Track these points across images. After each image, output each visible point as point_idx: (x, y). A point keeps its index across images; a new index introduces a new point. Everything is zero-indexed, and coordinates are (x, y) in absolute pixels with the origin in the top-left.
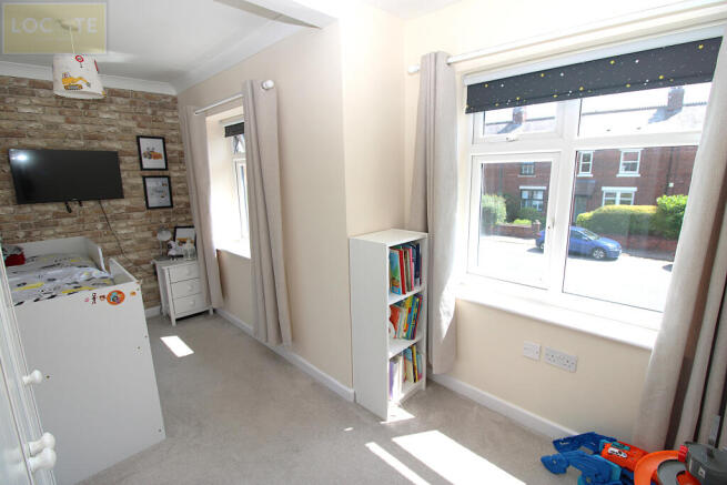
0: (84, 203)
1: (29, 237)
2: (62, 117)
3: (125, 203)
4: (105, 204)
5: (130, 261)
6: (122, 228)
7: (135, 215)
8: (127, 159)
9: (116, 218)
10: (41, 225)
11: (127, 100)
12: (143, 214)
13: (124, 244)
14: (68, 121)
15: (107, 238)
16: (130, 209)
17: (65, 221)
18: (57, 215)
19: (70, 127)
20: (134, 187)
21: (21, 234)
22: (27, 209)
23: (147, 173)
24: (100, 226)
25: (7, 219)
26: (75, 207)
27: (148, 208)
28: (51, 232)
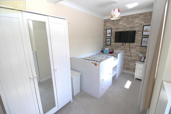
0: (126, 43)
1: (115, 49)
2: (127, 24)
3: (135, 44)
4: (131, 44)
5: (132, 59)
6: (133, 51)
7: (137, 48)
8: (139, 32)
9: (132, 48)
10: (118, 47)
11: (143, 16)
12: (139, 48)
13: (132, 54)
14: (128, 24)
15: (129, 52)
16: (136, 46)
17: (122, 47)
18: (121, 45)
19: (127, 26)
20: (139, 40)
21: (115, 48)
22: (117, 43)
23: (143, 36)
24: (128, 49)
25: (113, 45)
26: (124, 44)
27: (141, 46)
28: (119, 49)
